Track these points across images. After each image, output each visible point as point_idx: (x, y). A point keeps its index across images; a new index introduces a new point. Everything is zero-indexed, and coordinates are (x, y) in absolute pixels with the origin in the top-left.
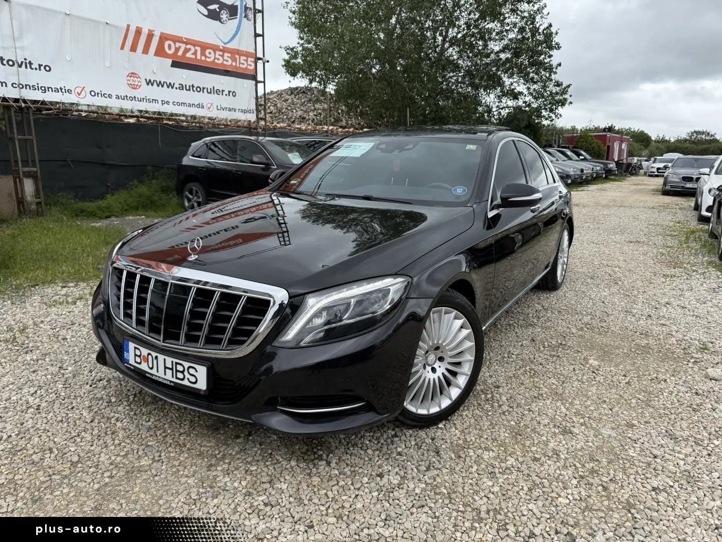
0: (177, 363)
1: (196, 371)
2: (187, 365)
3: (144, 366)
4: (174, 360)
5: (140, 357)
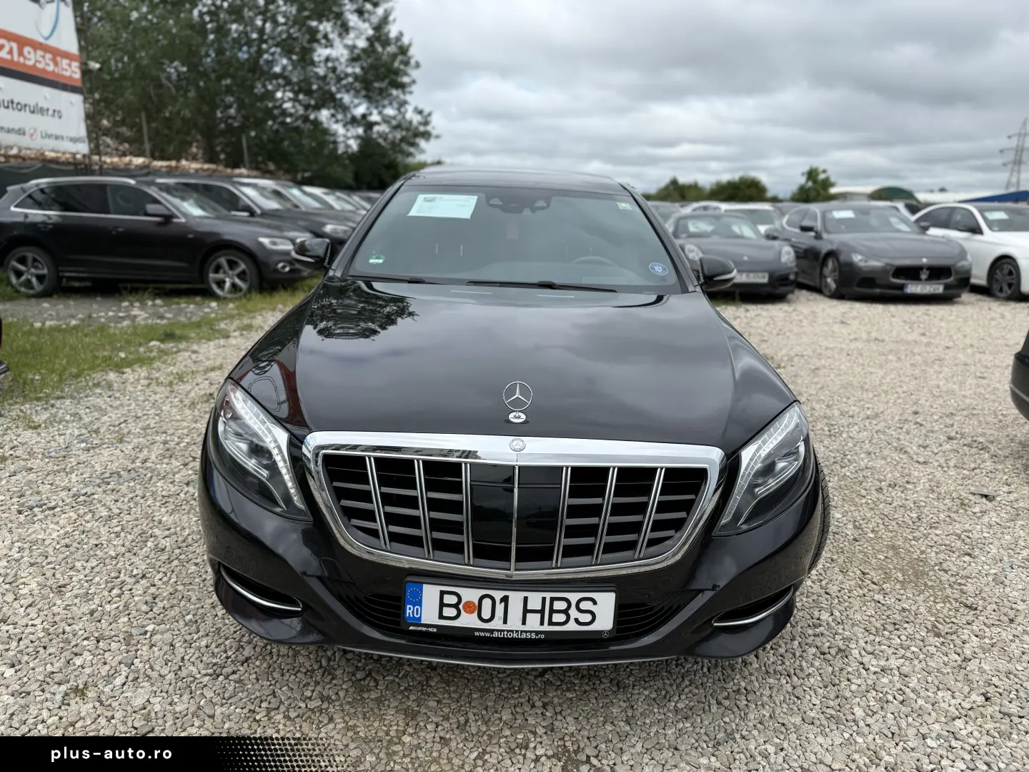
0: (553, 600)
1: (595, 603)
2: (574, 597)
3: (468, 621)
4: (548, 595)
5: (456, 606)
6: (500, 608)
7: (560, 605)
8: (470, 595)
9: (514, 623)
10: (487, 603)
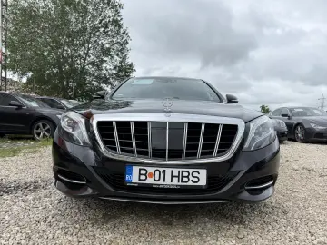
0: (182, 172)
1: (199, 173)
2: (191, 171)
3: (150, 181)
4: (181, 170)
5: (145, 175)
6: (162, 175)
7: (185, 174)
8: (151, 170)
9: (168, 182)
10: (157, 173)
